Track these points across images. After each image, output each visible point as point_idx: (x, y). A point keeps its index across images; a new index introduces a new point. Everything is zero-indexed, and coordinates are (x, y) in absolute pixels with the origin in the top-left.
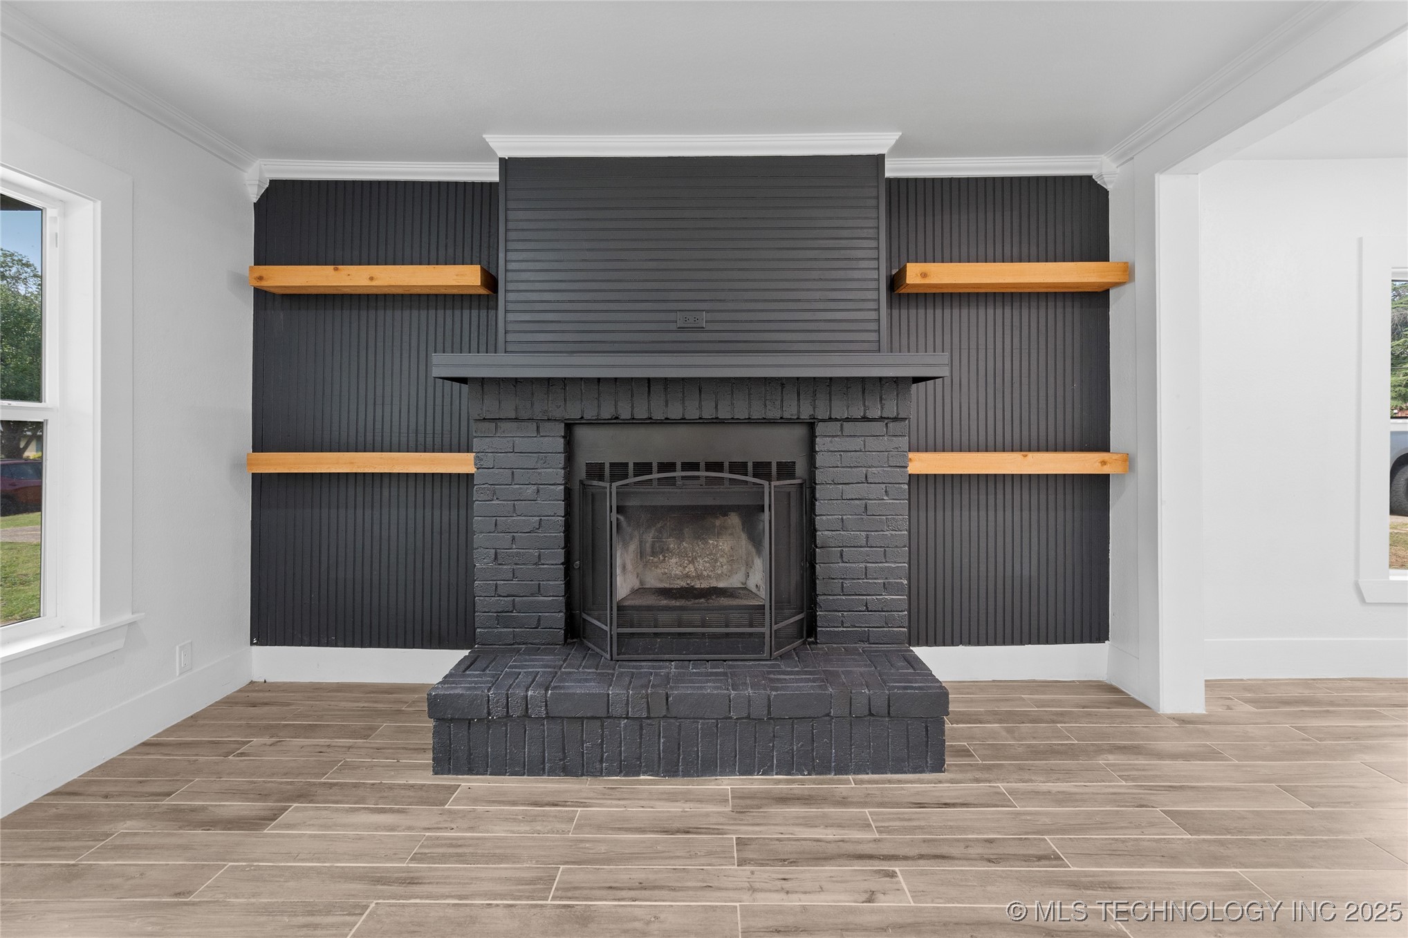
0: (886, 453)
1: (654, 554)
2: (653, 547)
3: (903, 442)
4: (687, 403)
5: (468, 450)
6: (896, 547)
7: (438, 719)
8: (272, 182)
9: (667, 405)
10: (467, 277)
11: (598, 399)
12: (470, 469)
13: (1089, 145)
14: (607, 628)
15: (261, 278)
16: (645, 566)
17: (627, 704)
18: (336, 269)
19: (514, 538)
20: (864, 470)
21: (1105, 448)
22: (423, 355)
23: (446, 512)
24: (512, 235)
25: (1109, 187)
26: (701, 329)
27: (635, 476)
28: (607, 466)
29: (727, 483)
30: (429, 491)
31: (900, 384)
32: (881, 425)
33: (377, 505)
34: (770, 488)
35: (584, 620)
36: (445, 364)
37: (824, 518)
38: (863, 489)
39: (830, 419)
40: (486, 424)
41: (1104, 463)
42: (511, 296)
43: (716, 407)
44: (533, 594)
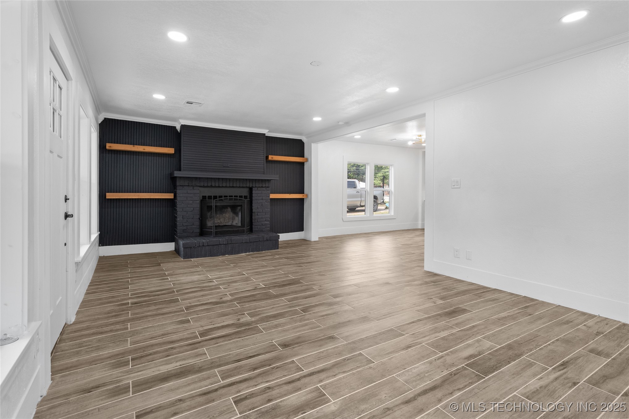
0: (266, 194)
1: (210, 218)
3: (269, 192)
6: (268, 212)
7: (184, 248)
10: (171, 151)
11: (207, 182)
13: (301, 134)
15: (110, 147)
18: (134, 146)
19: (187, 213)
20: (262, 197)
21: (303, 193)
23: (160, 208)
25: (304, 142)
26: (228, 167)
28: (213, 196)
31: (269, 181)
32: (265, 188)
35: (203, 231)
38: (261, 201)
39: (256, 187)
41: (303, 196)
42: (184, 157)
43: (233, 184)
44: (191, 225)
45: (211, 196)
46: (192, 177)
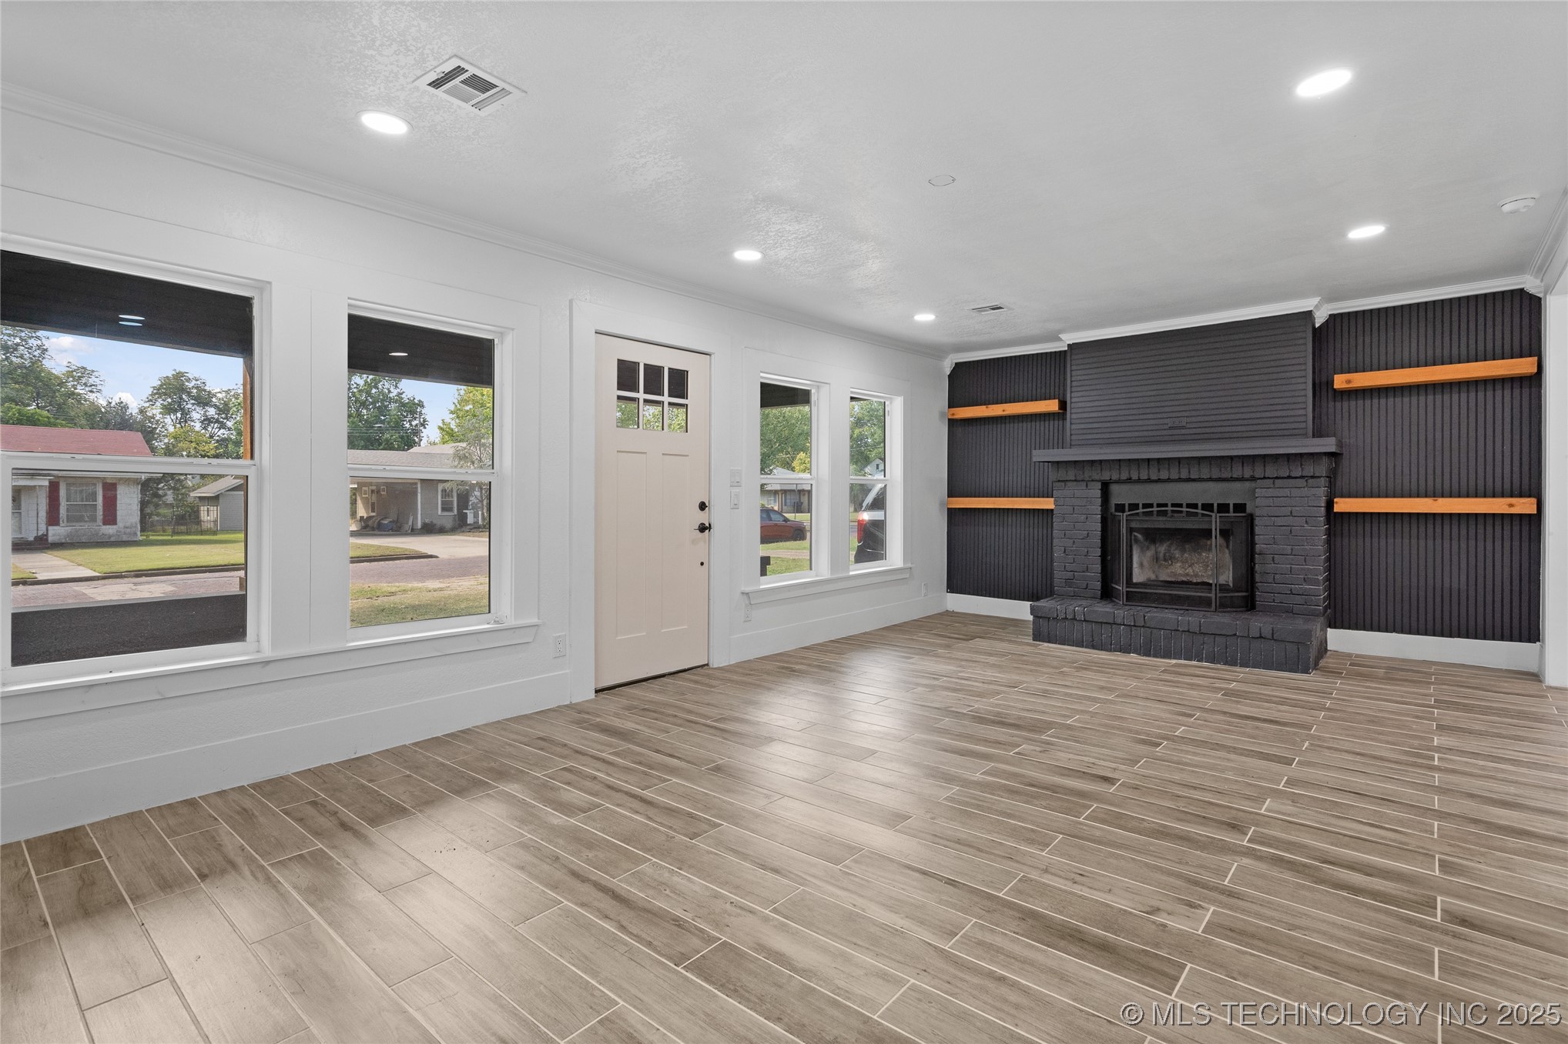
0: (1306, 499)
1: (1165, 559)
2: (1165, 554)
4: (1171, 470)
5: (1052, 497)
6: (1313, 556)
7: (1034, 616)
8: (956, 364)
9: (1159, 471)
10: (1052, 406)
11: (1119, 469)
12: (1052, 507)
14: (1121, 588)
15: (953, 414)
16: (1159, 567)
17: (1124, 618)
18: (987, 407)
19: (1074, 541)
20: (1290, 509)
22: (1028, 451)
23: (1040, 530)
24: (1074, 384)
25: (1540, 295)
26: (1183, 427)
27: (1129, 511)
29: (1200, 516)
30: (1027, 520)
33: (1005, 525)
34: (1216, 518)
35: (1113, 587)
36: (1040, 455)
37: (1261, 537)
38: (1290, 520)
39: (1265, 478)
40: (1060, 484)
41: (1511, 506)
42: (1074, 416)
43: (1189, 472)
44: (1084, 572)
45: (1124, 504)
46: (1084, 461)
